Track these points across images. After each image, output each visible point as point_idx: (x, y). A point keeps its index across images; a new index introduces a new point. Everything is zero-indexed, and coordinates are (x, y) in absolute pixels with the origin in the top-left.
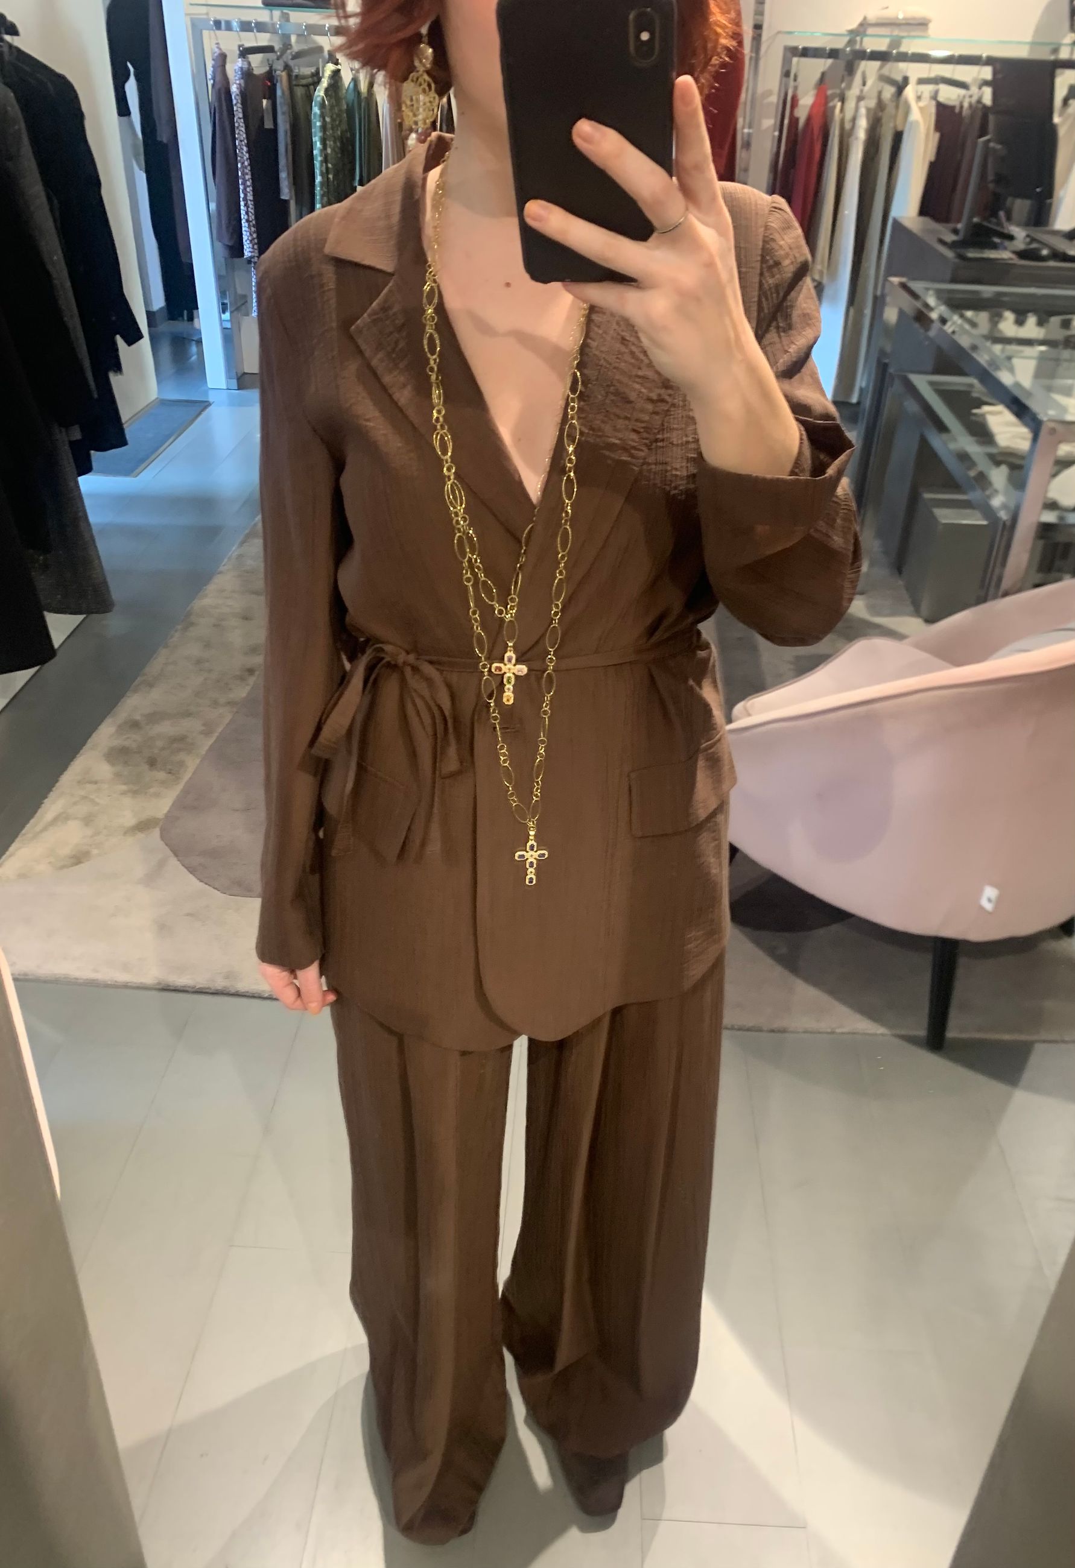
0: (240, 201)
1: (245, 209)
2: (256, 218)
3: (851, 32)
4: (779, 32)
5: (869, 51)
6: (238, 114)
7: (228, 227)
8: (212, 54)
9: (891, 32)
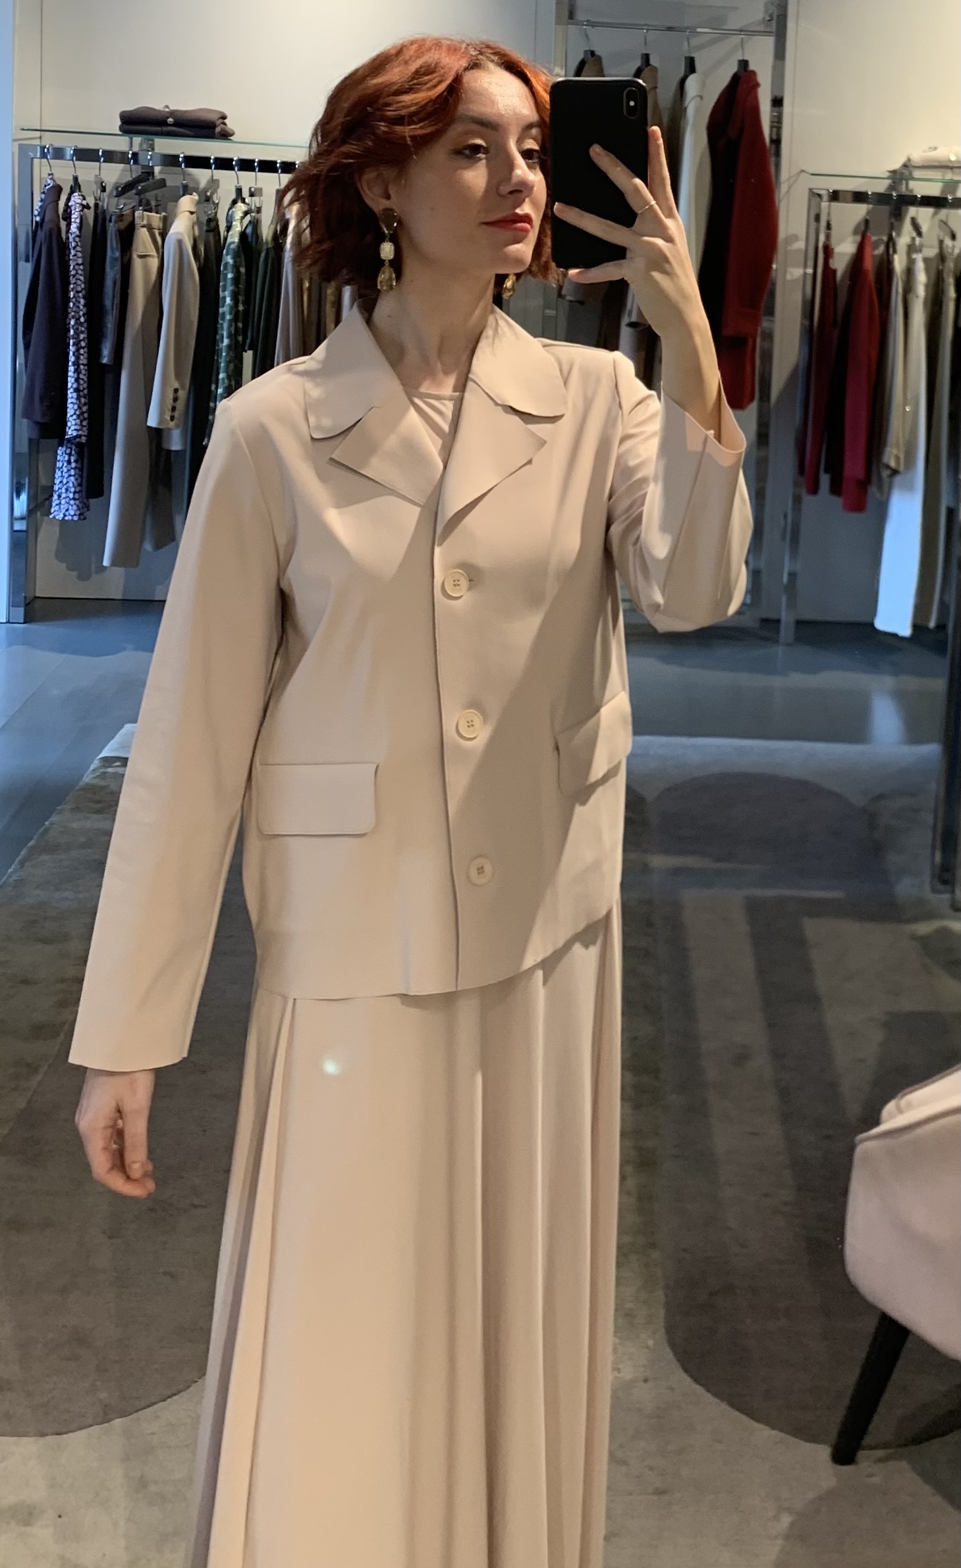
0: (67, 366)
1: (76, 375)
2: (89, 388)
3: (894, 172)
4: (803, 171)
5: (919, 196)
6: (76, 260)
7: (42, 400)
8: (43, 186)
9: (943, 176)
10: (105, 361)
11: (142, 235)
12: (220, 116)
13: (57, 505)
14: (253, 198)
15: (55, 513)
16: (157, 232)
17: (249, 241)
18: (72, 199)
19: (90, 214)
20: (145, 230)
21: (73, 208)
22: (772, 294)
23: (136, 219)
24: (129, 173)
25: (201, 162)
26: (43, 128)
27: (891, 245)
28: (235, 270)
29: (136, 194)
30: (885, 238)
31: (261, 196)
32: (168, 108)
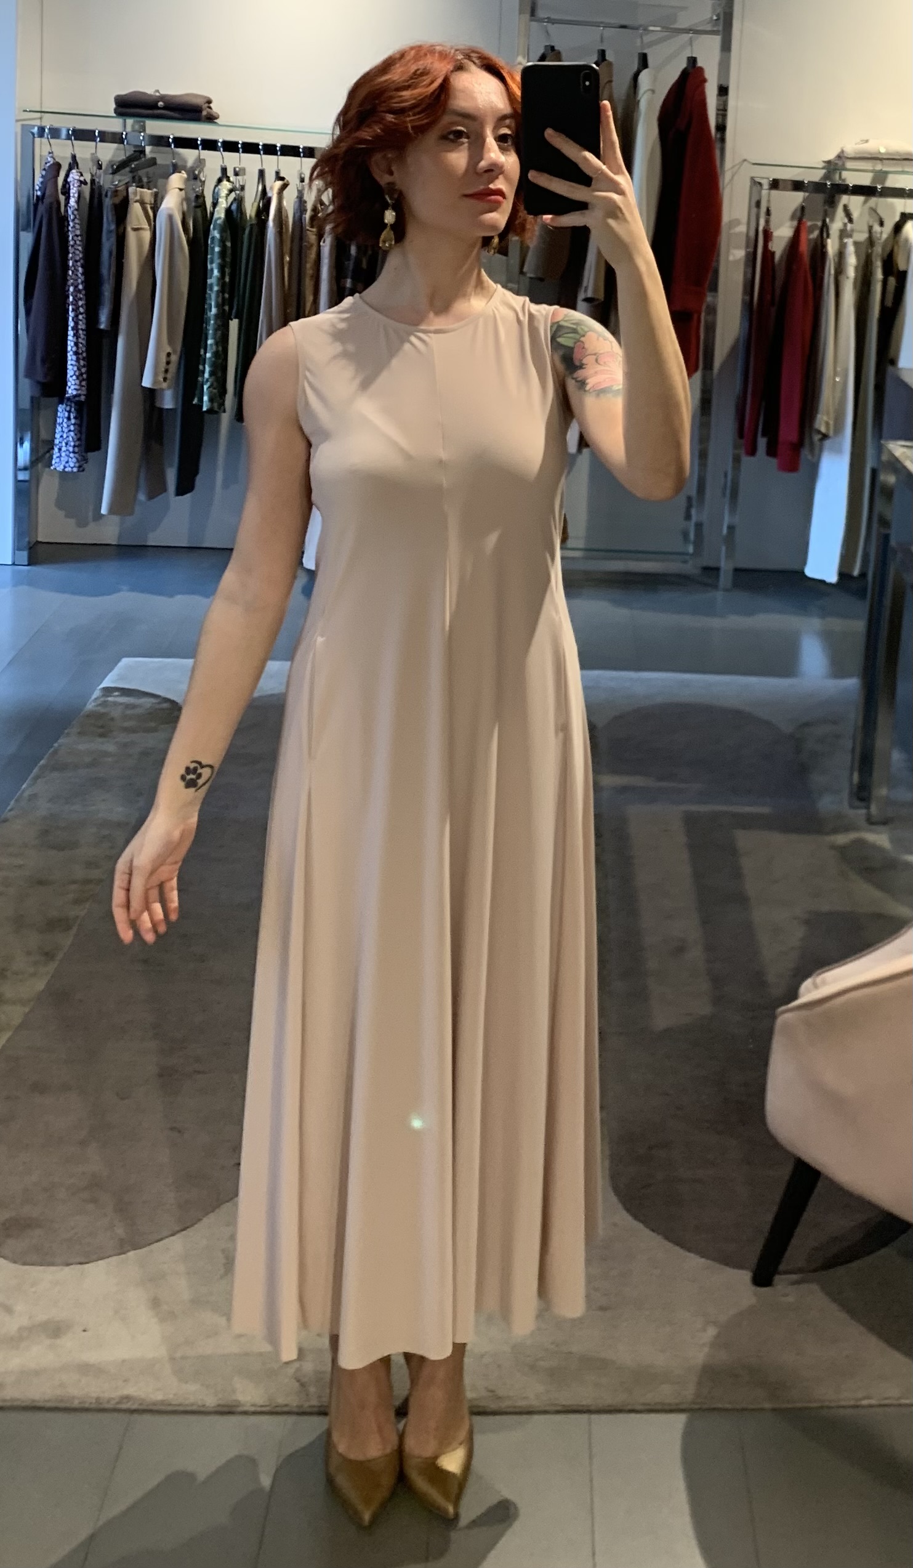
0: (67, 330)
1: (75, 340)
2: (86, 349)
3: (829, 162)
4: (745, 160)
5: (851, 185)
6: (75, 230)
7: (43, 361)
8: (43, 163)
9: (873, 166)
10: (102, 327)
11: (136, 209)
12: (205, 100)
13: (57, 457)
14: (238, 177)
15: (56, 465)
16: (149, 207)
17: (234, 216)
18: (71, 175)
19: (87, 189)
20: (137, 205)
21: (71, 184)
22: (716, 272)
23: (130, 194)
24: (123, 152)
25: (189, 143)
26: (43, 110)
27: (825, 230)
28: (221, 244)
29: (131, 172)
30: (819, 224)
31: (244, 174)
32: (159, 93)
